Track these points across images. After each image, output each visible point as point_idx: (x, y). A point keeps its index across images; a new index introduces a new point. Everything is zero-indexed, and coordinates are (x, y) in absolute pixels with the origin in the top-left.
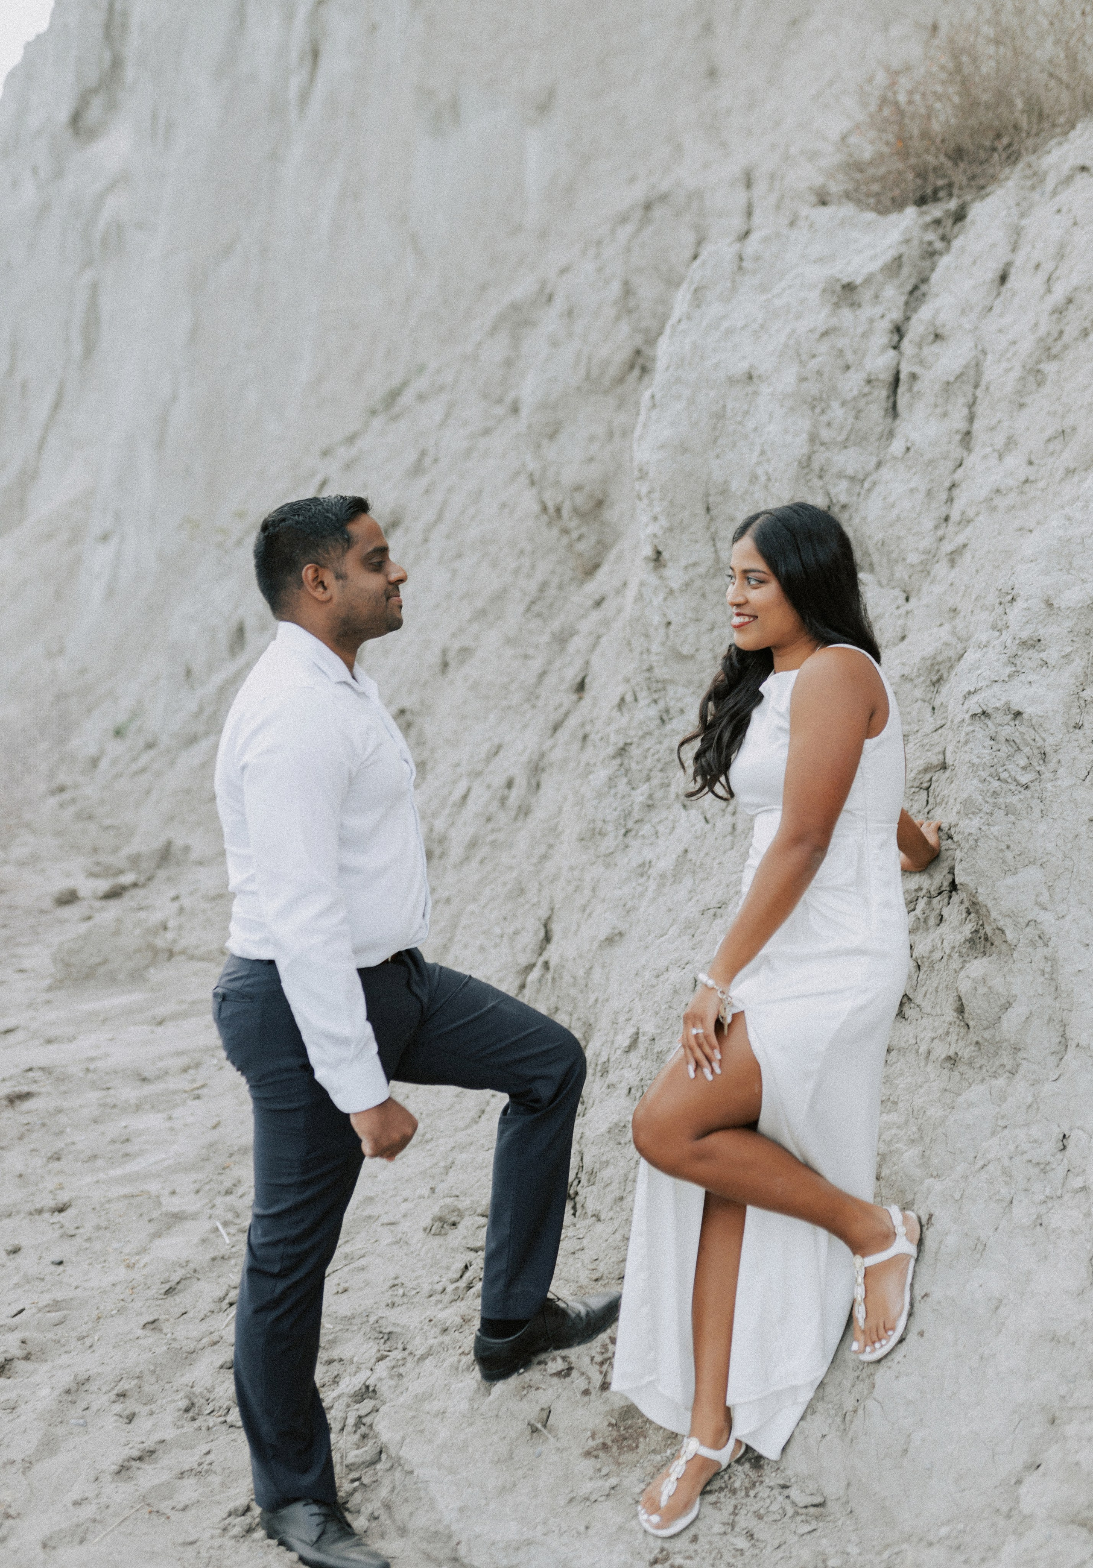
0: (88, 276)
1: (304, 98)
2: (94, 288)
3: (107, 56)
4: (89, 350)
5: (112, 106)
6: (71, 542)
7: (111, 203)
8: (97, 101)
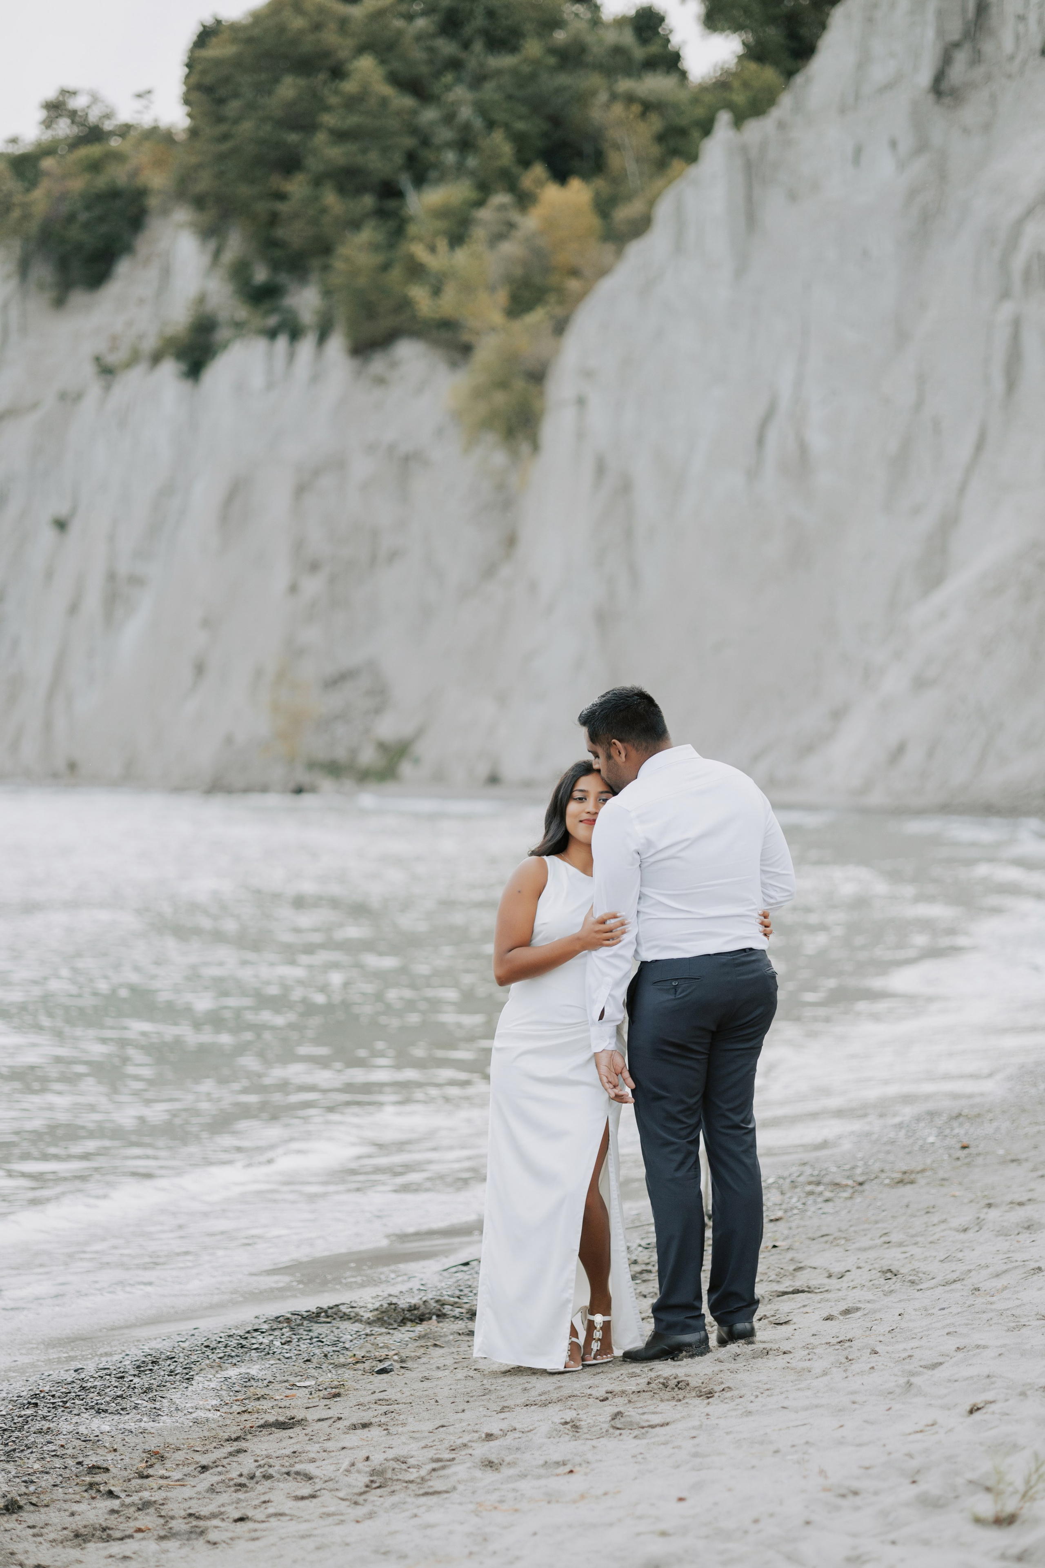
2: (1016, 324)
4: (1010, 388)
5: (977, 58)
7: (1031, 230)
8: (961, 57)
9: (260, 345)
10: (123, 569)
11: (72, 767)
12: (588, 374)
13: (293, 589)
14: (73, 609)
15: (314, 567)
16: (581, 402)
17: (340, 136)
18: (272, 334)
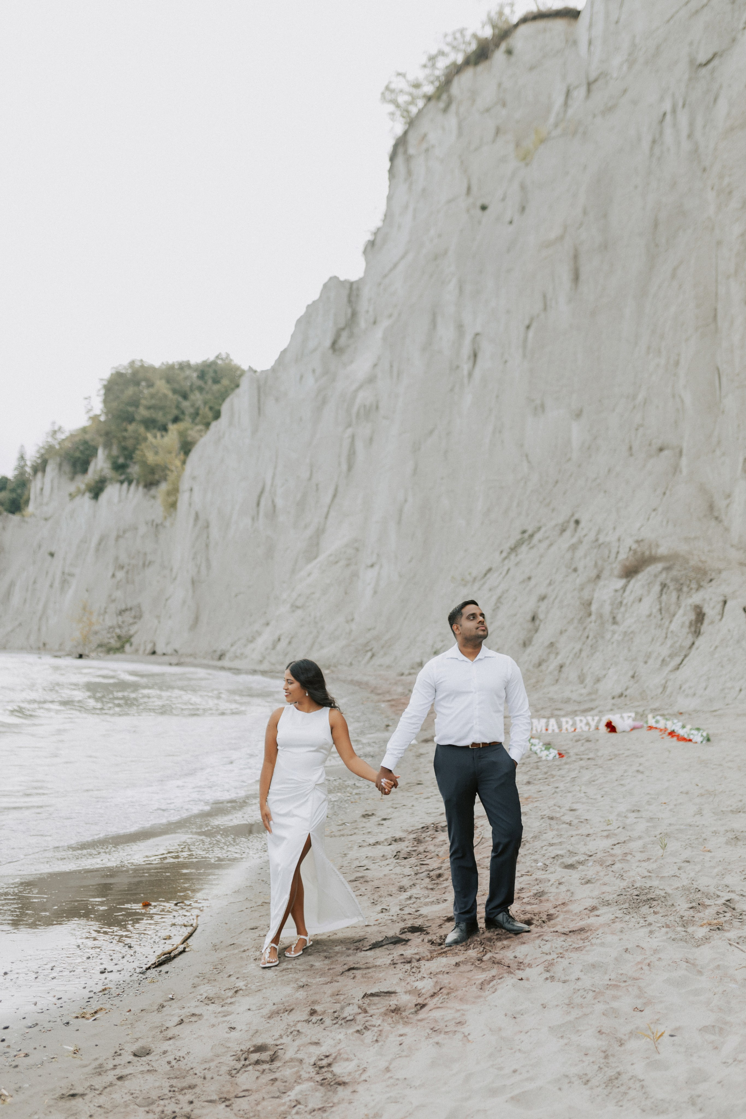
0: (349, 431)
1: (470, 375)
2: (353, 437)
3: (349, 311)
4: (350, 468)
5: (351, 336)
6: (348, 565)
7: (361, 395)
8: (345, 335)
9: (117, 486)
10: (67, 570)
11: (44, 644)
12: (194, 478)
13: (113, 576)
14: (51, 586)
15: (122, 567)
16: (191, 490)
17: (149, 408)
18: (122, 482)
